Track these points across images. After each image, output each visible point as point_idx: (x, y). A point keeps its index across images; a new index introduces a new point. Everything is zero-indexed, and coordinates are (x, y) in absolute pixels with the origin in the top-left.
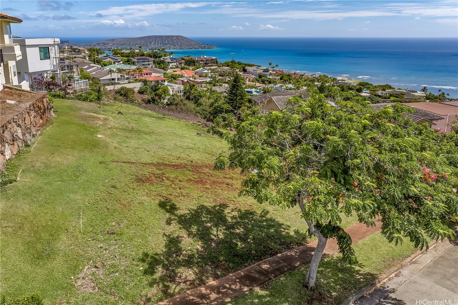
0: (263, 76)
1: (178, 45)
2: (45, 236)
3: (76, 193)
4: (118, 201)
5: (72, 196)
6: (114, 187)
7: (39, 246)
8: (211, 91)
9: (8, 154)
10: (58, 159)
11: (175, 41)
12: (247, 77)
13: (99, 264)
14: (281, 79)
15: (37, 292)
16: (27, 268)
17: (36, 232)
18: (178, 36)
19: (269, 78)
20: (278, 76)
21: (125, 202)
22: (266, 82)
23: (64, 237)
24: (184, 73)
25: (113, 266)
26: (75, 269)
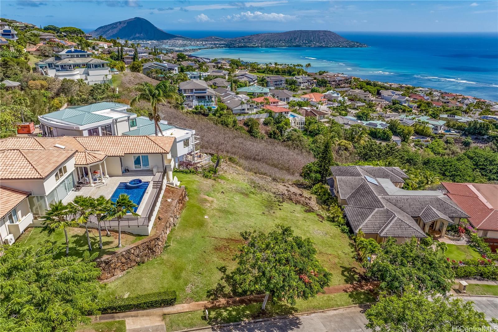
0: (398, 103)
1: (324, 42)
2: (178, 271)
3: (190, 253)
4: (205, 259)
5: (188, 255)
6: (205, 252)
7: (176, 274)
8: (333, 123)
9: (168, 233)
10: (186, 235)
11: (321, 38)
12: (379, 103)
13: (193, 284)
14: (418, 107)
15: (175, 290)
16: (173, 281)
17: (176, 269)
18: (325, 31)
19: (404, 106)
20: (416, 103)
21: (207, 260)
22: (400, 111)
23: (184, 272)
24: (313, 97)
25: (197, 286)
26: (186, 284)
